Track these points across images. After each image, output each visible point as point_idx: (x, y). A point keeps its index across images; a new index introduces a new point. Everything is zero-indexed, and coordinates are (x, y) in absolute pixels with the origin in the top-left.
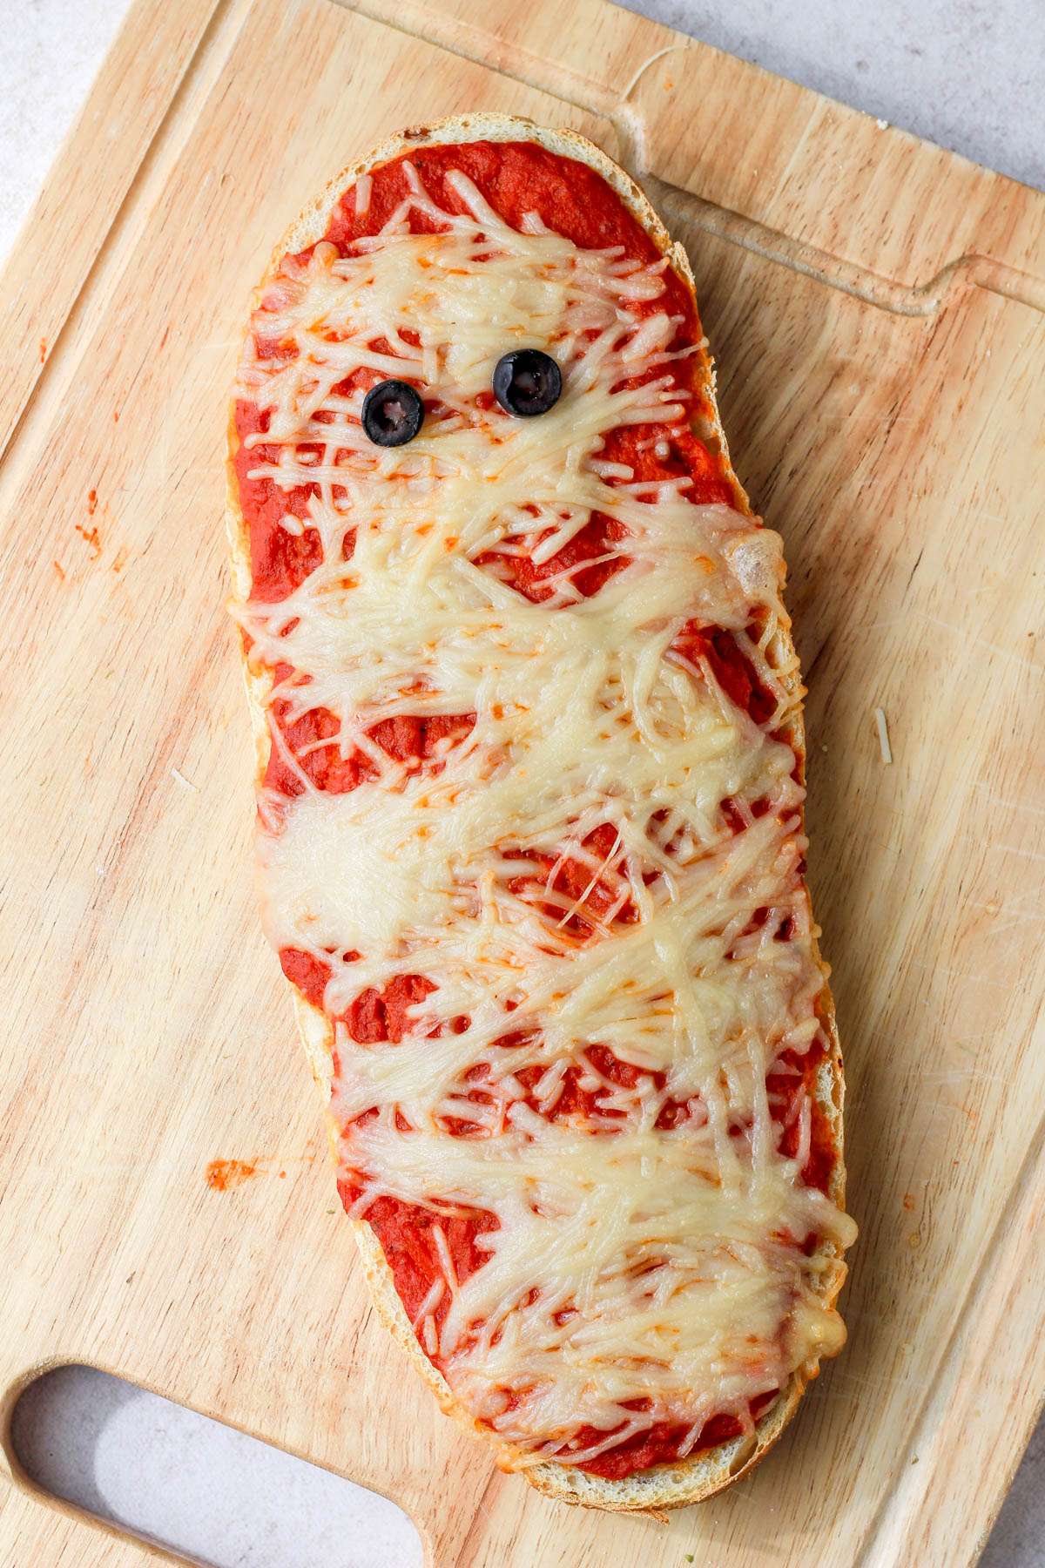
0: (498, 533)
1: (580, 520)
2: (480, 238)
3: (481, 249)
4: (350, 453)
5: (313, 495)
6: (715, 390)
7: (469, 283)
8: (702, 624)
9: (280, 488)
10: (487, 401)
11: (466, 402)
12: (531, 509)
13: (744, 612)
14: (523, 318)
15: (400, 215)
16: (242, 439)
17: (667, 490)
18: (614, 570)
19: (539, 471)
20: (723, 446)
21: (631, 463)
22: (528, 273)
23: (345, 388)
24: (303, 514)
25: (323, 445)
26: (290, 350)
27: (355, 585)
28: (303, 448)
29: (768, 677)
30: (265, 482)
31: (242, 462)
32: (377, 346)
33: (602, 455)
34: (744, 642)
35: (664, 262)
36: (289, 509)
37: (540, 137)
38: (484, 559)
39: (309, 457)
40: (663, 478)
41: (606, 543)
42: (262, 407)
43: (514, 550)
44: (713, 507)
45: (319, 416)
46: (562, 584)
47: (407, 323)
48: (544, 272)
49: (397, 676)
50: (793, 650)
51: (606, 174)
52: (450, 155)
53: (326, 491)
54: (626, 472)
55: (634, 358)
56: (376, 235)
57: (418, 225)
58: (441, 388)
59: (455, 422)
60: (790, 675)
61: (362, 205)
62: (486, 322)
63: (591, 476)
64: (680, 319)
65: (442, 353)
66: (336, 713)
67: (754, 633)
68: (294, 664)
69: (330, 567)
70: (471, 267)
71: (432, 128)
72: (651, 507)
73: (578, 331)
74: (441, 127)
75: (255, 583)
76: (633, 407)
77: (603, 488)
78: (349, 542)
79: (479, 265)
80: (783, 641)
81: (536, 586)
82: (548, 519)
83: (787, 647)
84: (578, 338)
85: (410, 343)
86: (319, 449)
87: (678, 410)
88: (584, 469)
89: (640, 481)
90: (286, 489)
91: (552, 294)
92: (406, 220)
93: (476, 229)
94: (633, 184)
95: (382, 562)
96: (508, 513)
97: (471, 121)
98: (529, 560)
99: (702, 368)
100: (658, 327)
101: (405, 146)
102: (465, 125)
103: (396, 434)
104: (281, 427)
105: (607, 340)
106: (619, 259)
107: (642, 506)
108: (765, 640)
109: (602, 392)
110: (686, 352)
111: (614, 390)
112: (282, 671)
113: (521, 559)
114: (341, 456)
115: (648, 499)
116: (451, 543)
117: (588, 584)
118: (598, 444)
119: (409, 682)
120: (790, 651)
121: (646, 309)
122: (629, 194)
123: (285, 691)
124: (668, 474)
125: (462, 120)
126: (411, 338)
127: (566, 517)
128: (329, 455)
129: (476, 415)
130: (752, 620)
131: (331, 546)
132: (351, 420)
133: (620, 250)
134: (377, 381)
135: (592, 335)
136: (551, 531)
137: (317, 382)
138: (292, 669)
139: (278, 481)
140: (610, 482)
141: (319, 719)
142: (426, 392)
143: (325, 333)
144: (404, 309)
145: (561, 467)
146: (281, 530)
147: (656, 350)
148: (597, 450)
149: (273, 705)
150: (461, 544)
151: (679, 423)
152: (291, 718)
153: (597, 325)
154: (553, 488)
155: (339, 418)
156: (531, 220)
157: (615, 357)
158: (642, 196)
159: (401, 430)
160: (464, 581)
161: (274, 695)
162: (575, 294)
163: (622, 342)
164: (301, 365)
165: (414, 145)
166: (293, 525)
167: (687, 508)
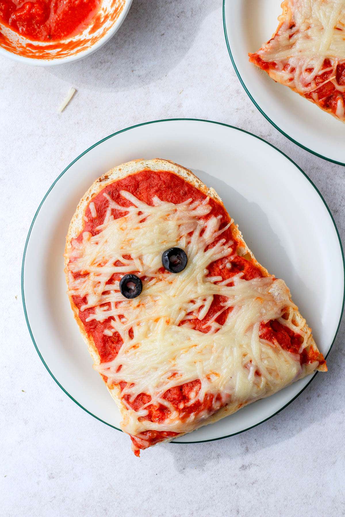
0: (183, 313)
1: (210, 300)
2: (140, 213)
3: (141, 217)
4: (120, 302)
5: (112, 320)
6: (242, 236)
7: (141, 231)
8: (266, 322)
9: (99, 322)
10: (162, 270)
11: (156, 273)
12: (192, 302)
13: (279, 312)
14: (164, 237)
15: (108, 213)
16: (79, 308)
17: (236, 278)
18: (228, 313)
19: (189, 287)
20: (251, 255)
21: (220, 275)
22: (161, 220)
23: (110, 281)
24: (111, 327)
25: (109, 303)
26: (87, 274)
27: (138, 347)
28: (102, 305)
29: (296, 330)
30: (93, 321)
31: (82, 317)
32: (117, 264)
33: (209, 275)
34: (283, 322)
35: (208, 199)
36: (105, 327)
37: (148, 166)
38: (182, 323)
39: (106, 308)
40: (233, 276)
41: (222, 304)
42: (82, 296)
43: (190, 317)
44: (255, 280)
45: (104, 293)
46: (212, 323)
47: (124, 253)
48: (166, 218)
49: (165, 374)
50: (302, 317)
51: (176, 172)
52: (118, 186)
53: (117, 318)
54: (219, 278)
55: (208, 236)
56: (103, 224)
57: (117, 215)
58: (145, 271)
59: (154, 281)
60: (304, 327)
61: (94, 214)
62: (153, 243)
63: (207, 284)
64: (220, 217)
65: (140, 258)
66: (148, 393)
67: (285, 316)
68: (126, 381)
69: (127, 344)
70: (141, 225)
71: (108, 175)
72: (233, 288)
73: (186, 235)
74: (112, 174)
75: (101, 357)
76: (214, 254)
77: (213, 286)
78: (131, 332)
79: (143, 223)
80: (298, 315)
81: (204, 327)
82: (199, 303)
83: (299, 317)
84: (186, 237)
85: (128, 259)
86: (109, 304)
87: (230, 250)
88: (204, 282)
89: (225, 280)
90: (102, 321)
91: (172, 224)
92: (111, 215)
93: (138, 210)
94: (187, 172)
95: (146, 335)
96: (185, 305)
97: (121, 168)
98: (197, 319)
99: (235, 230)
100: (213, 223)
101: (100, 185)
102: (120, 170)
103: (135, 293)
104: (92, 301)
105: (197, 233)
106: (191, 203)
107: (229, 288)
108: (290, 317)
109: (201, 252)
110: (227, 227)
111: (205, 250)
112: (122, 384)
113: (195, 319)
114: (117, 304)
115: (231, 285)
116: (168, 322)
117: (221, 320)
118: (206, 272)
119: (170, 374)
120: (300, 318)
121: (207, 217)
122: (187, 176)
123: (126, 391)
124: (234, 273)
125: (118, 169)
126: (127, 257)
127: (205, 300)
128: (113, 305)
129: (161, 276)
130: (284, 313)
131: (125, 336)
132: (116, 291)
133: (190, 200)
134: (122, 276)
135: (191, 234)
136: (202, 307)
137: (100, 282)
138: (126, 383)
139: (97, 320)
140: (215, 283)
141: (142, 397)
142: (139, 275)
143: (97, 265)
144: (122, 248)
145: (196, 284)
146: (105, 336)
147: (215, 232)
148: (207, 274)
149: (123, 397)
150: (172, 321)
151: (232, 254)
152: (132, 400)
153: (191, 230)
154: (196, 292)
155: (112, 292)
156: (156, 199)
157: (201, 239)
158: (192, 175)
159: (136, 291)
160: (177, 332)
161: (123, 394)
162: (180, 222)
163: (202, 232)
164: (92, 278)
165: (104, 184)
166: (108, 333)
167: (245, 283)
